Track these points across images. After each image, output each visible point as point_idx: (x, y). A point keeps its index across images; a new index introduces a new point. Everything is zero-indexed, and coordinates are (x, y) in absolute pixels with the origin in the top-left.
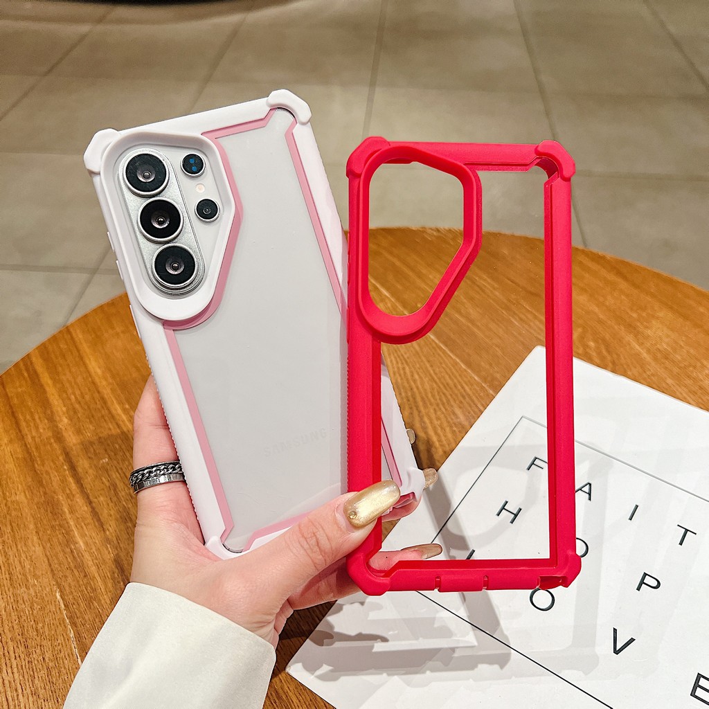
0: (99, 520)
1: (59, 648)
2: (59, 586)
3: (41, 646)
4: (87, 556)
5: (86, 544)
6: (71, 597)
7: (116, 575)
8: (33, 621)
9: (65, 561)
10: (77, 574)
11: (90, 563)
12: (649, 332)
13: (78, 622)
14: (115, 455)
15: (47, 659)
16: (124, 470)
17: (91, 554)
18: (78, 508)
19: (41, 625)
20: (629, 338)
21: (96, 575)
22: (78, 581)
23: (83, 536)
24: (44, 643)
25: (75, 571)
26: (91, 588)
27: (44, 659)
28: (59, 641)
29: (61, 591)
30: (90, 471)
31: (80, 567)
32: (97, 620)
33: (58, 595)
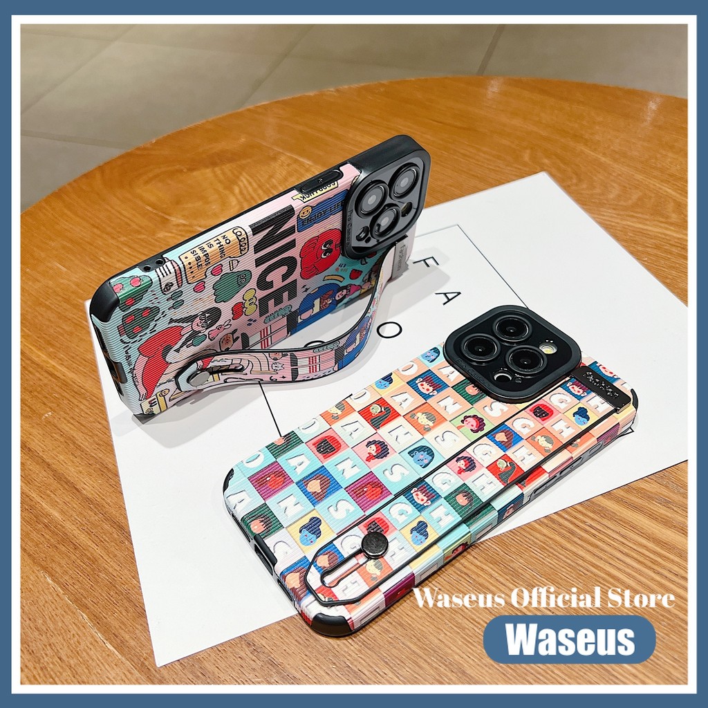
0: (67, 482)
1: (75, 639)
2: (45, 569)
3: (50, 645)
4: (68, 525)
5: (62, 512)
6: (67, 578)
7: (116, 536)
8: (27, 620)
9: (43, 539)
10: (64, 549)
11: (76, 532)
12: (597, 137)
13: (88, 602)
14: (58, 405)
15: (64, 658)
16: (77, 418)
17: (74, 522)
18: (34, 476)
19: (40, 621)
20: (581, 147)
21: (90, 543)
22: (69, 558)
23: (54, 504)
24: (53, 640)
25: (60, 546)
26: (89, 559)
27: (60, 659)
28: (73, 632)
29: (51, 575)
30: (34, 431)
31: (66, 539)
32: (112, 593)
33: (49, 580)
